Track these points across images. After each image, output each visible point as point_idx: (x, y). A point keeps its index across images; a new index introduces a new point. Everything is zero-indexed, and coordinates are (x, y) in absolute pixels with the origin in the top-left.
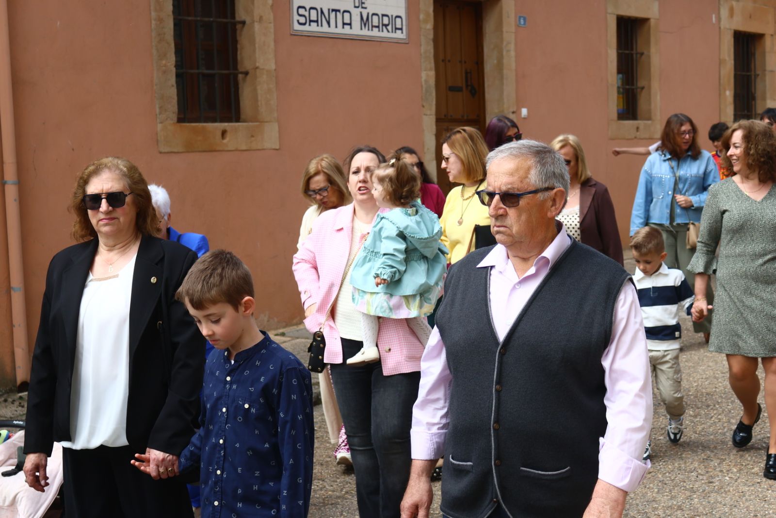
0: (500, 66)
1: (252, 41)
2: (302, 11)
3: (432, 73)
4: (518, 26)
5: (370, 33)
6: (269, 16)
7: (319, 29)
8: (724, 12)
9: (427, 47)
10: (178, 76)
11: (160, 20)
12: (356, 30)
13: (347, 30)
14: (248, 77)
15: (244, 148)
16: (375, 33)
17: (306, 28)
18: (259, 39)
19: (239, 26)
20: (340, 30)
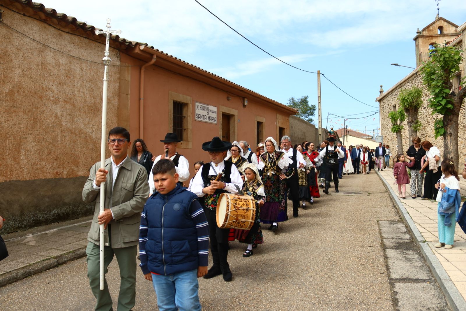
0: (234, 132)
1: (187, 121)
2: (197, 115)
3: (221, 132)
4: (238, 122)
5: (210, 121)
6: (191, 116)
7: (200, 120)
8: (277, 122)
9: (220, 126)
10: (173, 129)
11: (170, 115)
12: (207, 120)
13: (205, 120)
14: (185, 131)
15: (185, 148)
16: (211, 121)
17: (198, 119)
18: (189, 121)
19: (183, 118)
20: (204, 120)
